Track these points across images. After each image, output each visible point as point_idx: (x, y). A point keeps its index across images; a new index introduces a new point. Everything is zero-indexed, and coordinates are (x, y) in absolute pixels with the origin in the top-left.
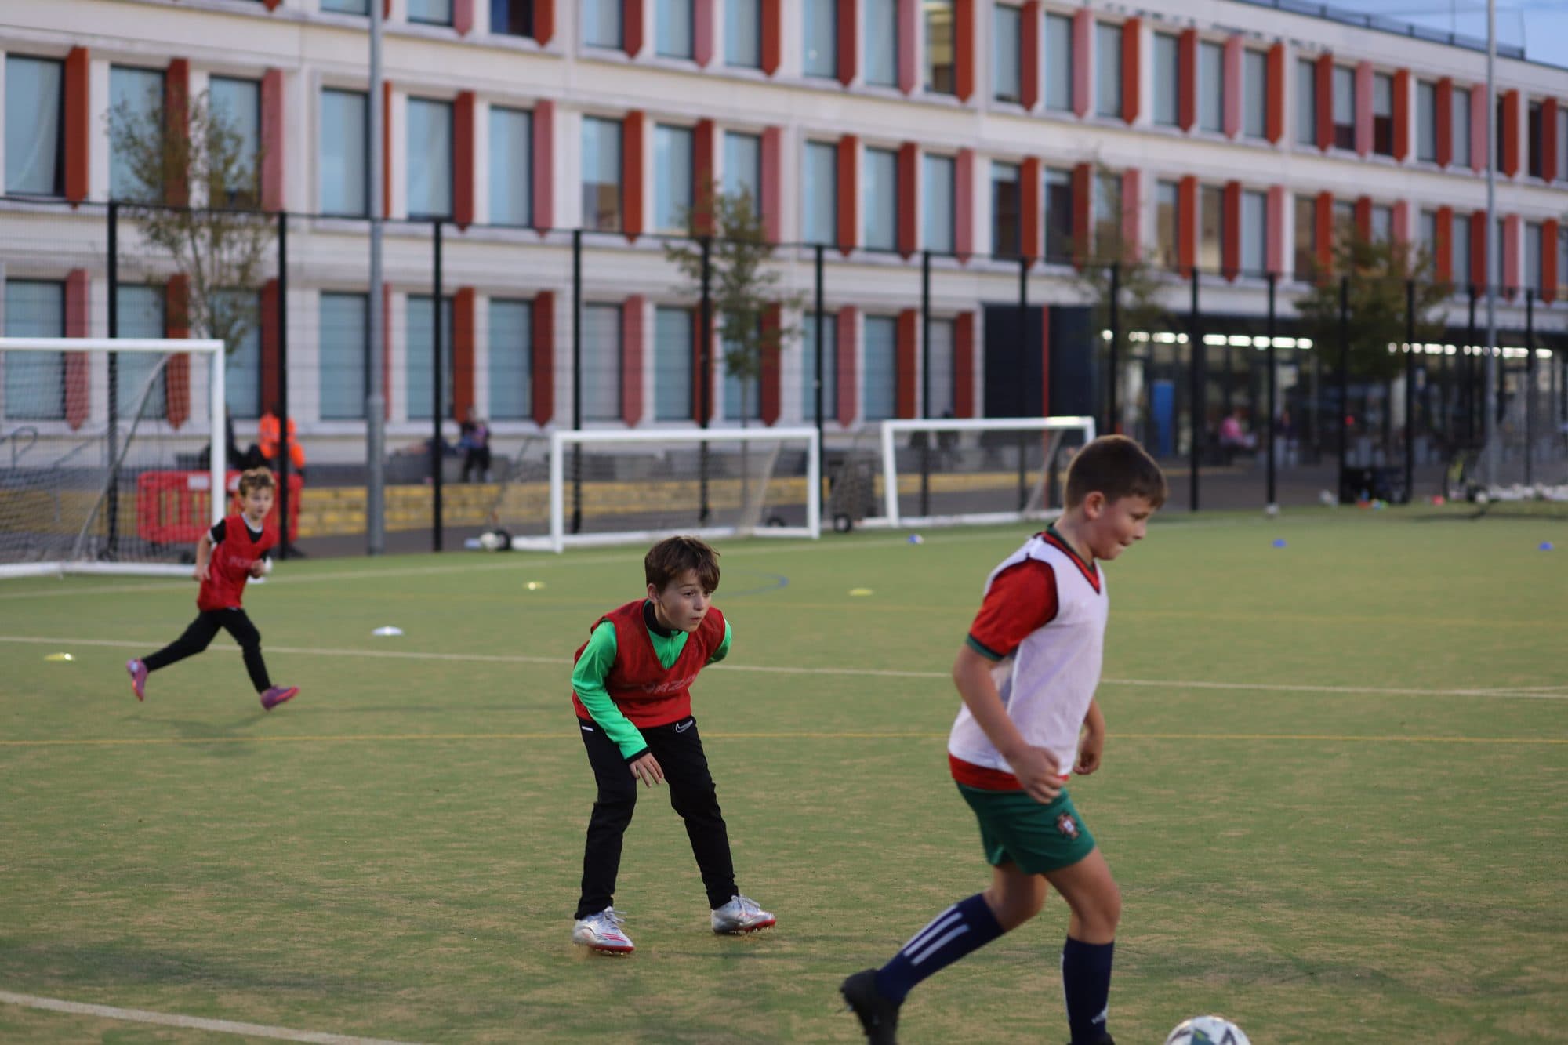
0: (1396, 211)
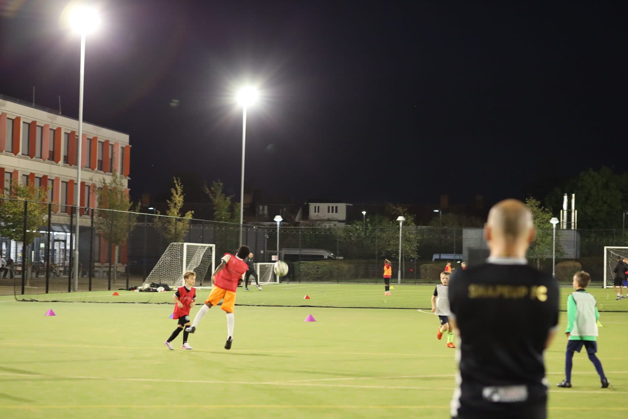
0: (14, 174)
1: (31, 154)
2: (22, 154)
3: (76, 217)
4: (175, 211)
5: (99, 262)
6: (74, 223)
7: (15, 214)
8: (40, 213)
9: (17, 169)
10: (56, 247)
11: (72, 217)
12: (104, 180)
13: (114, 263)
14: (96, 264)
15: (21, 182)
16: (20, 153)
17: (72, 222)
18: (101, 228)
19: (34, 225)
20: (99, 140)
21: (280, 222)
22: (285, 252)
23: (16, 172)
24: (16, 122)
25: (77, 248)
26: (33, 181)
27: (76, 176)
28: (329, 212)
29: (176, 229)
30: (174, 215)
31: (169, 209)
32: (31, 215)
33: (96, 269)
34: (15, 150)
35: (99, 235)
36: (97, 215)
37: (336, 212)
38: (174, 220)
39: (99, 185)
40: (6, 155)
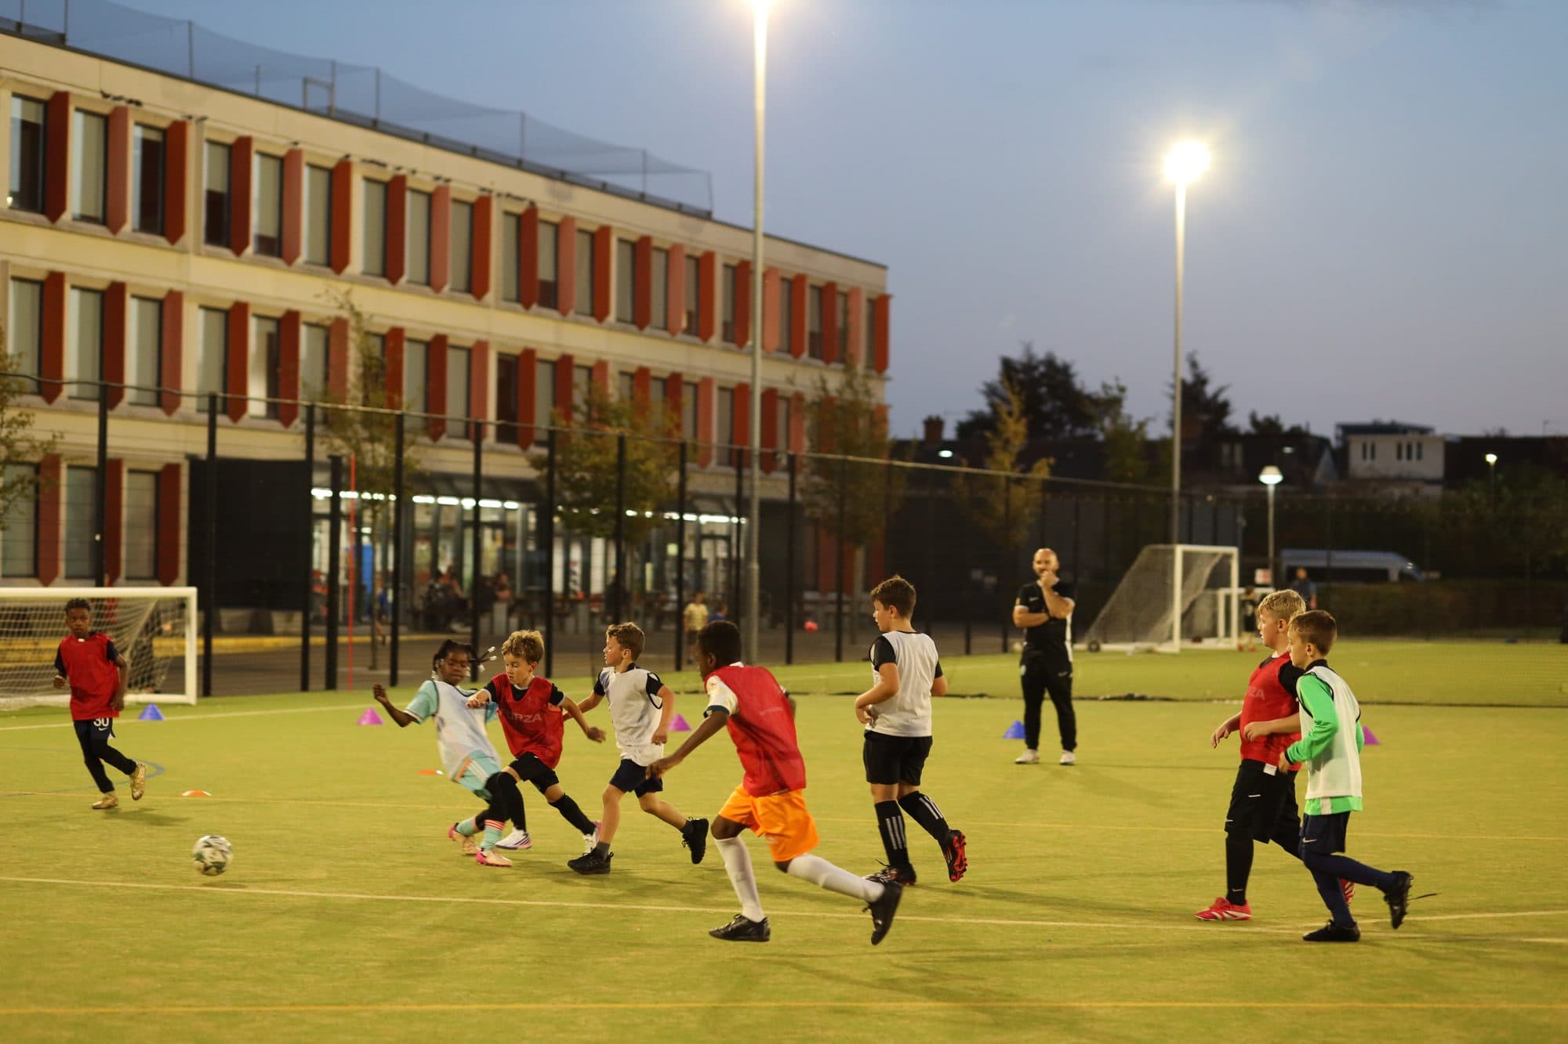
0: (597, 371)
1: (639, 318)
2: (619, 320)
3: (751, 478)
4: (1006, 459)
5: (815, 588)
6: (746, 493)
7: (595, 469)
8: (661, 468)
9: (604, 357)
10: (706, 553)
11: (740, 477)
12: (824, 381)
13: (850, 592)
14: (809, 596)
15: (614, 390)
16: (612, 318)
17: (739, 488)
18: (816, 505)
19: (645, 499)
20: (809, 282)
21: (1277, 485)
22: (1290, 558)
23: (602, 365)
24: (599, 239)
25: (755, 555)
26: (645, 389)
27: (749, 372)
28: (1399, 456)
29: (1007, 503)
30: (1005, 469)
31: (989, 452)
32: (639, 471)
33: (808, 608)
34: (598, 311)
35: (816, 522)
36: (807, 470)
37: (1419, 457)
38: (1003, 482)
39: (810, 395)
40: (578, 322)
